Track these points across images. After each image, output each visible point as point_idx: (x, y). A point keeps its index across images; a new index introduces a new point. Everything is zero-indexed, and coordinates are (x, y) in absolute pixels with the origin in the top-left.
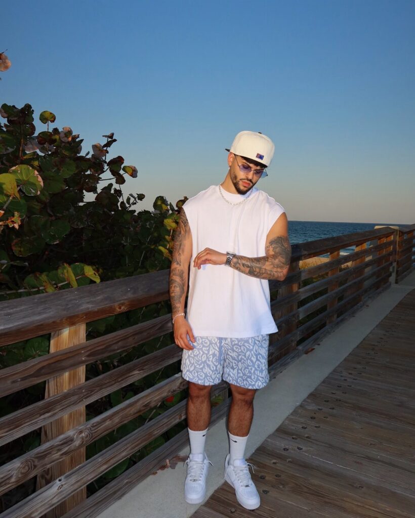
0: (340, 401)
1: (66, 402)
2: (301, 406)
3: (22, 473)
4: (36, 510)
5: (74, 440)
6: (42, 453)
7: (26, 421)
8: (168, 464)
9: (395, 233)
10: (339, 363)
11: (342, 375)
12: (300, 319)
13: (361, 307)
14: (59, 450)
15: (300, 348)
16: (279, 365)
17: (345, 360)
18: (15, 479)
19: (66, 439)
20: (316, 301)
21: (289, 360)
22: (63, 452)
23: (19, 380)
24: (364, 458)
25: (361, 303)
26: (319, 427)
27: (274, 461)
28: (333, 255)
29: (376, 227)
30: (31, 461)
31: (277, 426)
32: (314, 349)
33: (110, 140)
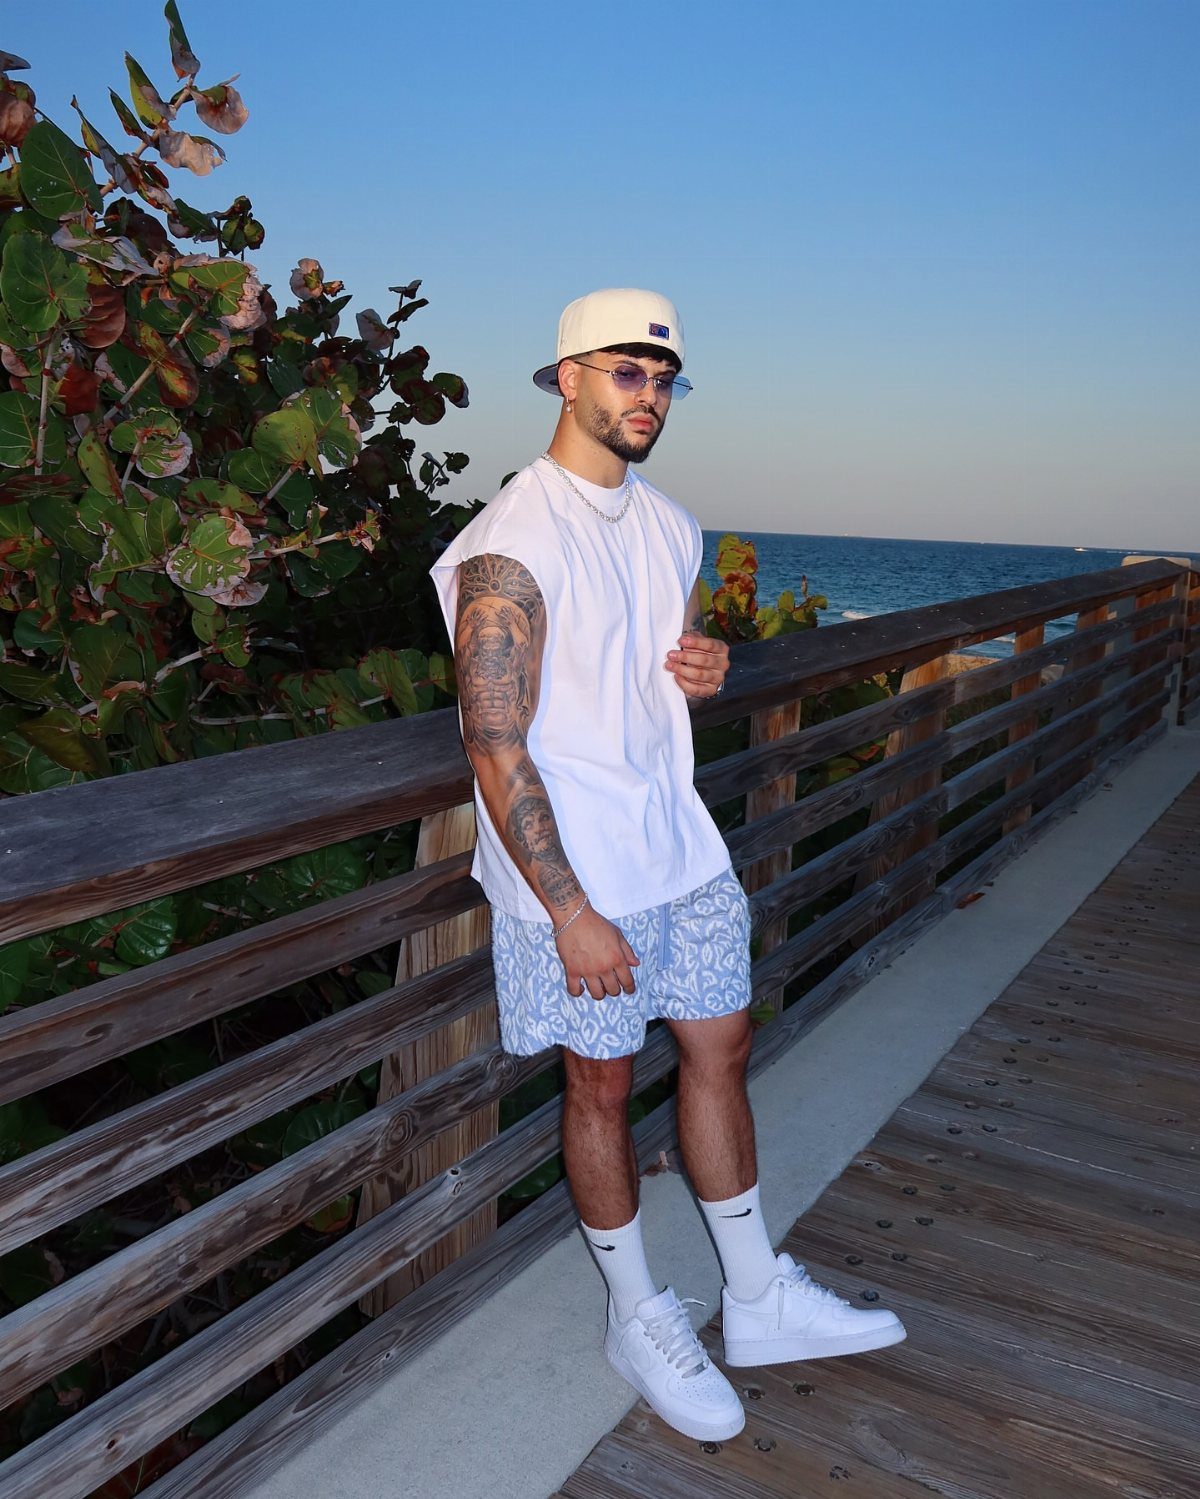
0: (1072, 1021)
1: (476, 981)
2: (973, 1032)
3: (393, 1143)
4: (414, 1236)
5: (488, 1074)
6: (429, 1098)
7: (403, 1018)
8: (665, 1162)
9: (1181, 579)
10: (1053, 931)
11: (1068, 960)
12: (950, 810)
13: (1093, 787)
14: (459, 1097)
15: (946, 889)
16: (897, 933)
17: (1068, 923)
18: (380, 1153)
19: (472, 1070)
20: (986, 762)
21: (920, 922)
22: (466, 1101)
23: (395, 917)
24: (1155, 1149)
25: (1092, 774)
26: (1030, 1081)
27: (932, 1157)
28: (1025, 635)
29: (1128, 561)
30: (409, 1114)
31: (919, 1080)
32: (981, 895)
33: (407, 301)
